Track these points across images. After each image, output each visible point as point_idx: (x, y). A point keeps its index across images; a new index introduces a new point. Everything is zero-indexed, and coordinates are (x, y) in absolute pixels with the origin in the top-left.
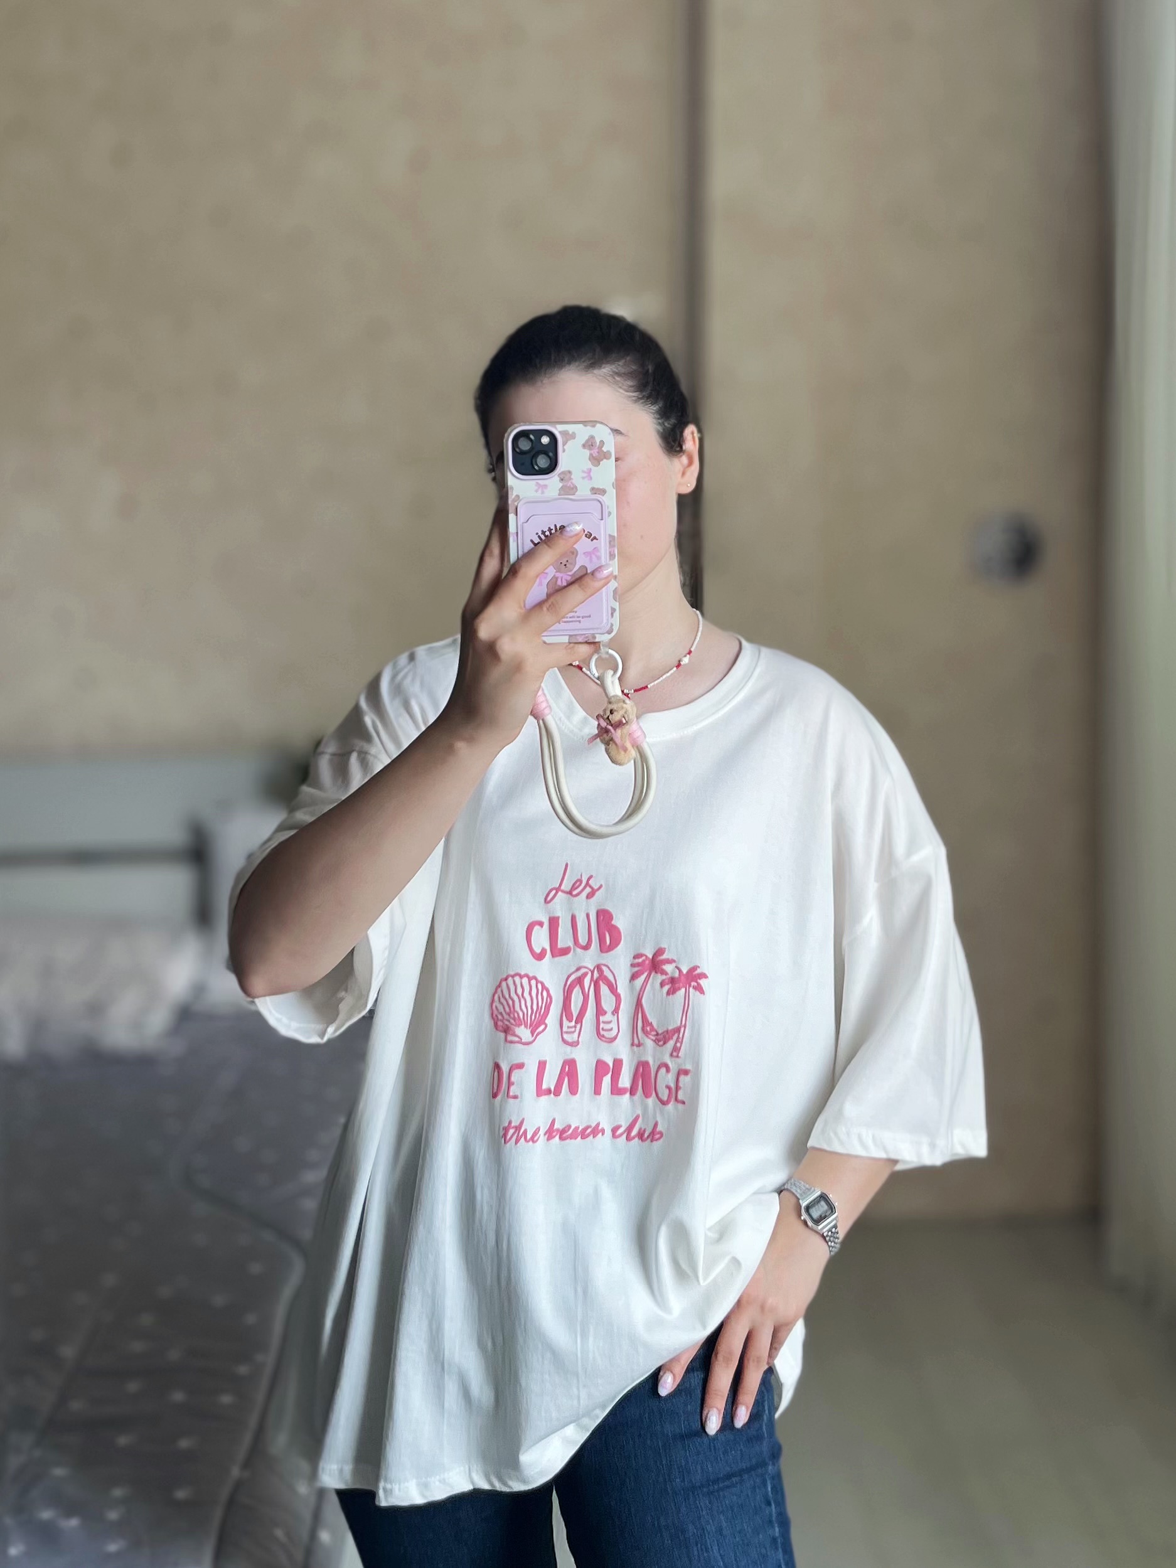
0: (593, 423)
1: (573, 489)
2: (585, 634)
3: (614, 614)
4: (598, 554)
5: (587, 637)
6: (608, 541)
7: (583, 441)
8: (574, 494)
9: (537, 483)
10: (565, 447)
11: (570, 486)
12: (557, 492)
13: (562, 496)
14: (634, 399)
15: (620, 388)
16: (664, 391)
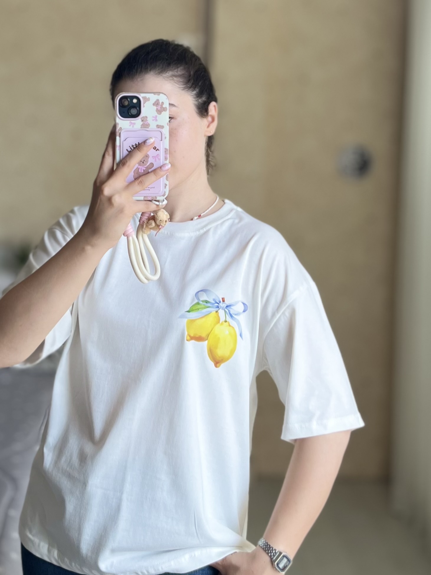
0: (159, 93)
1: (148, 125)
2: (152, 196)
4: (159, 157)
6: (164, 151)
7: (153, 102)
8: (148, 128)
9: (130, 122)
10: (145, 105)
11: (146, 124)
12: (140, 127)
13: (142, 129)
14: (182, 88)
15: (175, 83)
16: (200, 84)
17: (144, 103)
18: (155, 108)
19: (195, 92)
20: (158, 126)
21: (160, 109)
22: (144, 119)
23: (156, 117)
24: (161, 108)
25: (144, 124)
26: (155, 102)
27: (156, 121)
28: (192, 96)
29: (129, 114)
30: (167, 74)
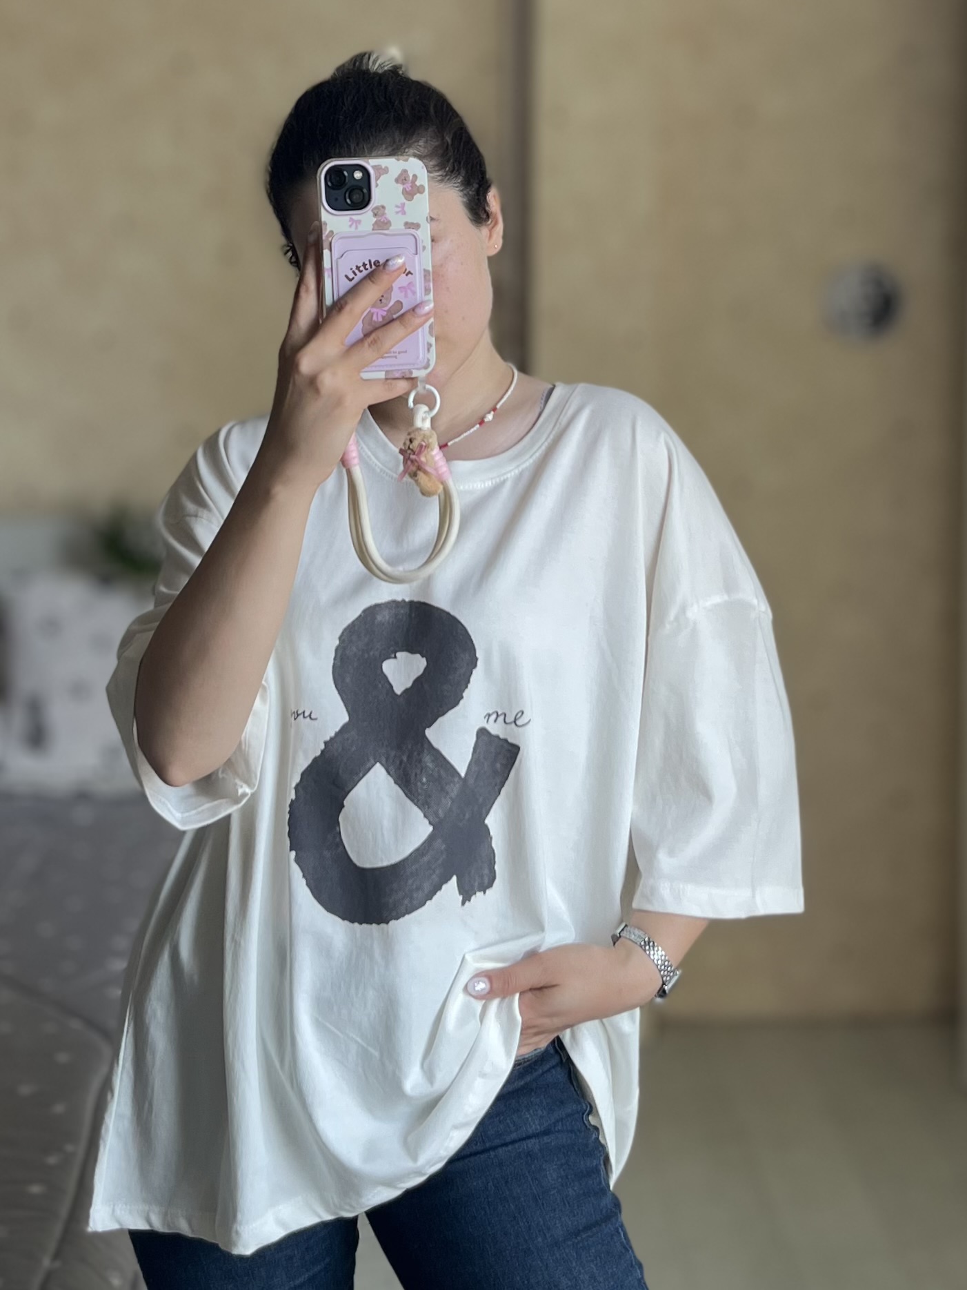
0: (405, 156)
1: (386, 223)
2: (401, 370)
3: (431, 349)
4: (413, 288)
5: (403, 373)
6: (422, 276)
7: (396, 176)
8: (388, 229)
10: (378, 182)
11: (384, 220)
12: (372, 227)
13: (376, 231)
17: (377, 179)
18: (400, 187)
20: (408, 225)
22: (379, 212)
23: (403, 205)
24: (411, 186)
25: (380, 221)
26: (400, 175)
27: (403, 214)
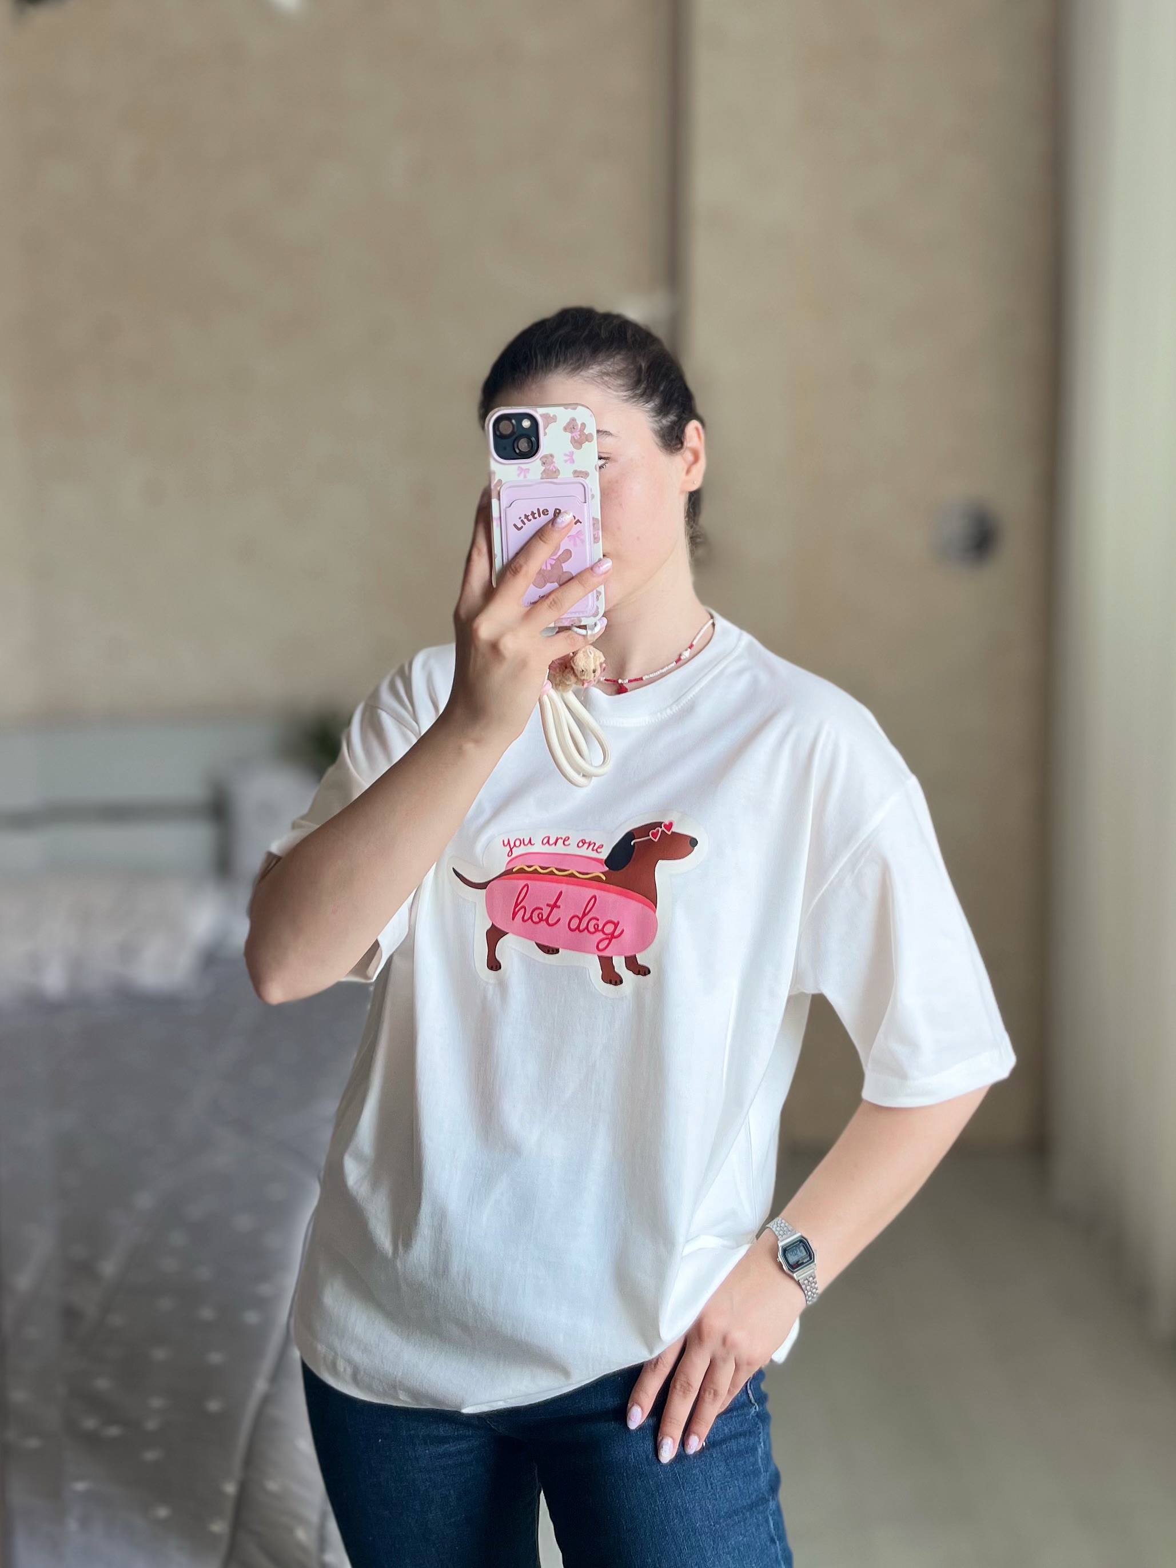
0: (574, 406)
1: (555, 472)
4: (582, 537)
6: (591, 525)
7: (565, 424)
8: (557, 478)
9: (519, 467)
10: (546, 430)
11: (553, 469)
12: (540, 476)
13: (543, 480)
14: (625, 398)
15: (610, 388)
16: (662, 388)
17: (545, 428)
18: (569, 435)
19: (651, 405)
20: (577, 473)
21: (579, 437)
22: (547, 460)
23: (572, 453)
24: (579, 435)
25: (548, 470)
26: (569, 424)
27: (571, 463)
28: (647, 411)
29: (515, 451)
30: (591, 371)
